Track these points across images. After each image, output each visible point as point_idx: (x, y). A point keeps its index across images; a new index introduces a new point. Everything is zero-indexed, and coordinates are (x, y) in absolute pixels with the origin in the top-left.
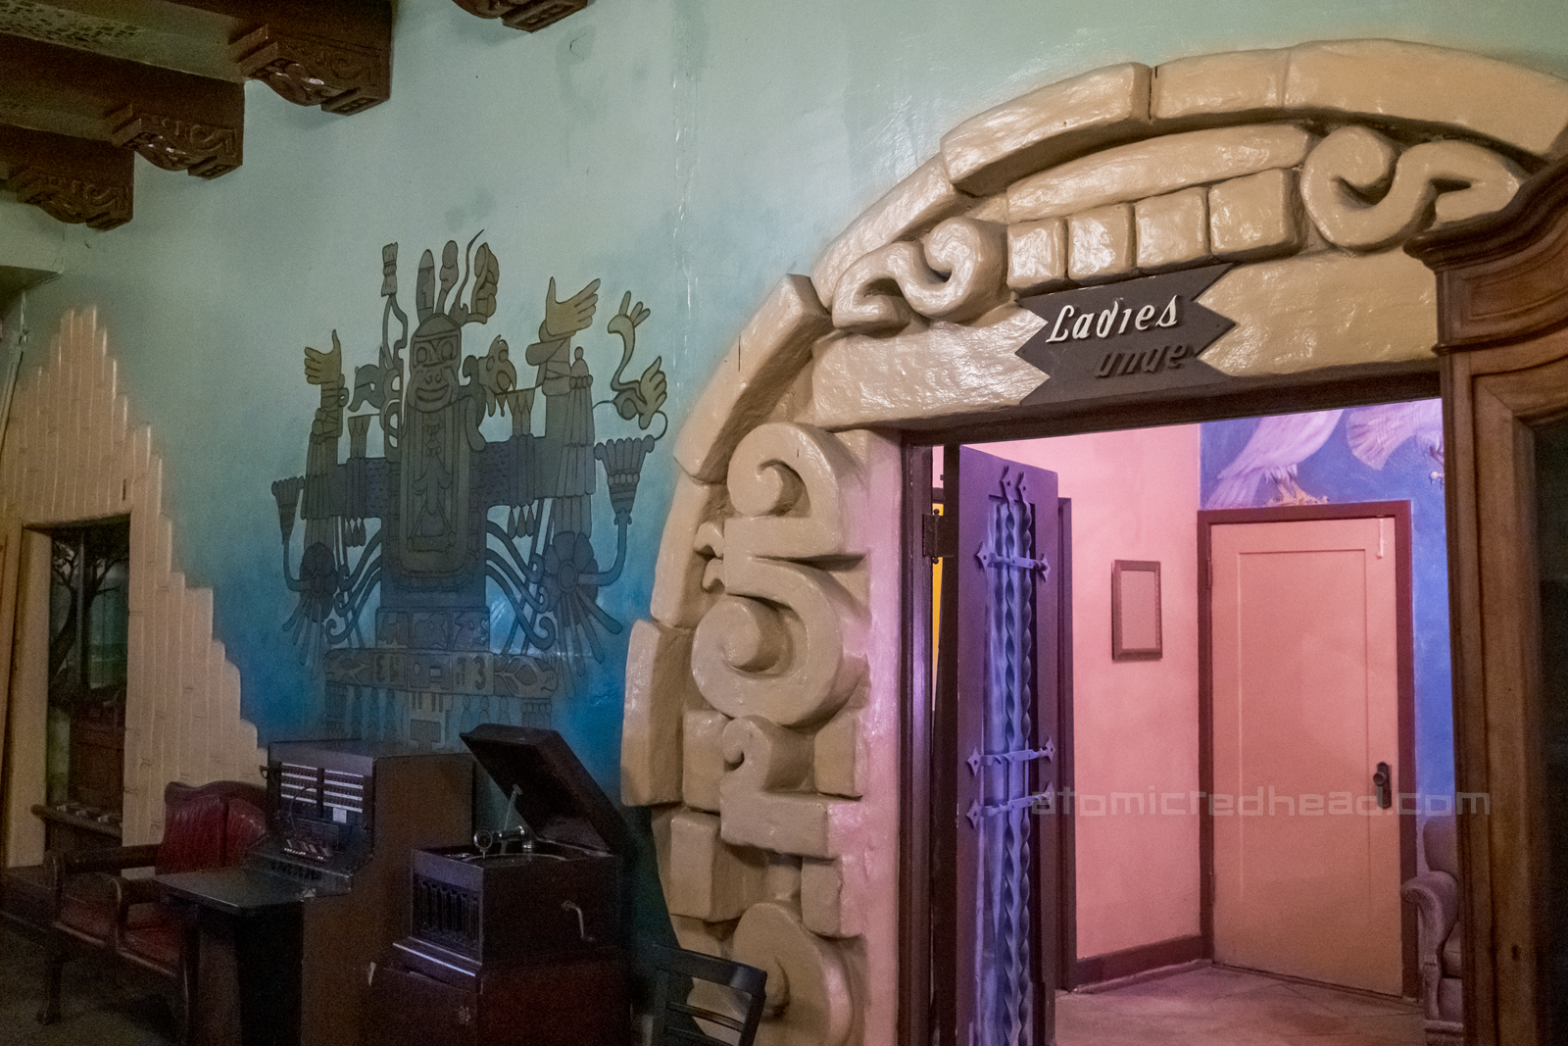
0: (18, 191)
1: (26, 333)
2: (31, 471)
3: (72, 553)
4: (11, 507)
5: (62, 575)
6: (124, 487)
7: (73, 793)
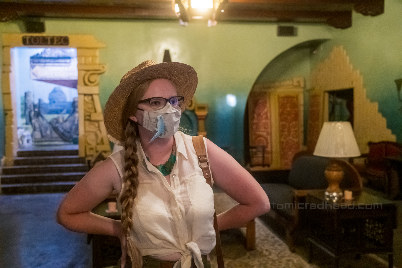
4: (321, 87)
6: (352, 82)
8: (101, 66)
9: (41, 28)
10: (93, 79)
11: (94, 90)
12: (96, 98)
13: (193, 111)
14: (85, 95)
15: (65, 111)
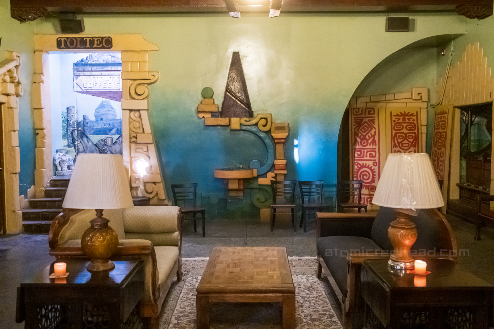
0: (458, 12)
1: (453, 52)
2: (456, 91)
3: (466, 114)
4: (449, 101)
5: (463, 120)
6: (490, 94)
7: (468, 181)
8: (151, 74)
9: (79, 28)
10: (140, 90)
11: (142, 104)
12: (144, 114)
13: (268, 132)
14: (131, 111)
15: (114, 131)
